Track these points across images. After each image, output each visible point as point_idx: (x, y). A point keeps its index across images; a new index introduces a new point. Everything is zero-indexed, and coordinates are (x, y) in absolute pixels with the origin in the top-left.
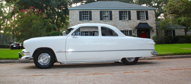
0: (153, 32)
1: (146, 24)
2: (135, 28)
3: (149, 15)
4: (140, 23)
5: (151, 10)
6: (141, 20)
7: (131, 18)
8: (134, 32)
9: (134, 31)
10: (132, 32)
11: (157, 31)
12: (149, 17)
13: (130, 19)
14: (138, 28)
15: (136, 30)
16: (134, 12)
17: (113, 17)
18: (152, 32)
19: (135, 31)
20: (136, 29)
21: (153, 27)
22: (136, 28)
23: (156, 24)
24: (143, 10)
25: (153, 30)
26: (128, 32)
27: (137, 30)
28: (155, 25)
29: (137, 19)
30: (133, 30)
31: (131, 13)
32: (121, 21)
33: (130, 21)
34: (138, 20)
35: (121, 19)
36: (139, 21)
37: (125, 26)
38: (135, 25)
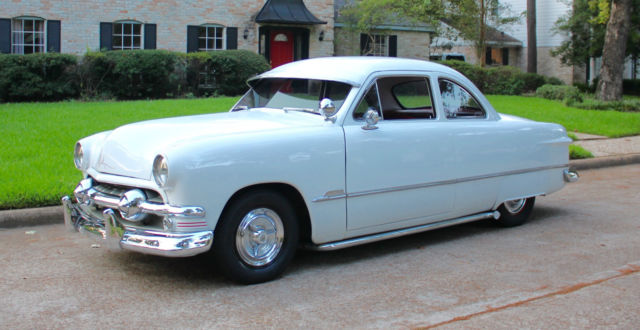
0: (321, 39)
2: (252, 17)
8: (245, 37)
9: (246, 31)
10: (240, 34)
11: (335, 35)
14: (266, 18)
15: (258, 26)
18: (317, 40)
19: (251, 32)
20: (258, 22)
21: (321, 19)
22: (257, 18)
23: (336, 7)
25: (322, 33)
26: (220, 34)
27: (260, 29)
28: (331, 10)
30: (244, 26)
37: (208, 7)
38: (254, 6)
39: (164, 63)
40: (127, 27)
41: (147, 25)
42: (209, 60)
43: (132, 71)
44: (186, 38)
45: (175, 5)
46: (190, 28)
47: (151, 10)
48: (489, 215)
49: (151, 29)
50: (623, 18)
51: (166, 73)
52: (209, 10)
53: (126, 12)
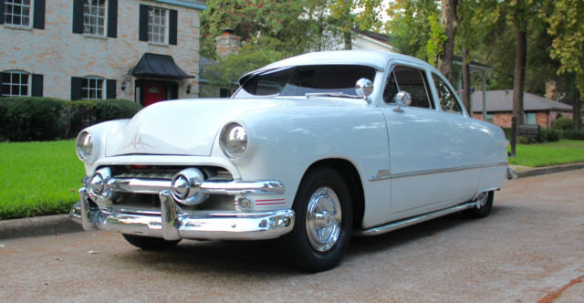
0: (188, 92)
1: (169, 59)
2: (129, 71)
3: (180, 27)
4: (147, 56)
5: (188, 7)
6: (153, 42)
7: (118, 30)
8: (123, 89)
9: (124, 83)
10: (119, 86)
11: (200, 89)
12: (179, 34)
13: (113, 32)
14: (142, 72)
15: (134, 79)
16: (129, 9)
17: (49, 17)
18: (185, 93)
19: (128, 85)
20: (134, 75)
21: (188, 74)
22: (134, 72)
23: (200, 64)
24: (163, 6)
25: (189, 87)
26: (100, 86)
27: (136, 82)
28: (196, 67)
29: (137, 35)
30: (122, 78)
31: (119, 12)
32: (78, 36)
33: (111, 40)
34: (143, 43)
35: (78, 28)
36: (144, 48)
37: (91, 61)
38: (131, 61)
39: (54, 109)
40: (16, 77)
41: (34, 76)
42: (95, 107)
43: (23, 115)
44: (70, 87)
45: (61, 58)
46: (74, 79)
47: (37, 61)
48: (473, 204)
49: (38, 79)
50: (447, 71)
51: (55, 118)
52: (90, 63)
53: (15, 62)
